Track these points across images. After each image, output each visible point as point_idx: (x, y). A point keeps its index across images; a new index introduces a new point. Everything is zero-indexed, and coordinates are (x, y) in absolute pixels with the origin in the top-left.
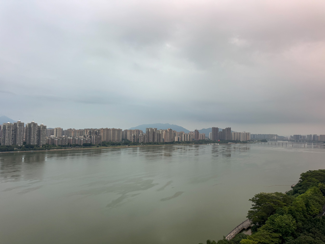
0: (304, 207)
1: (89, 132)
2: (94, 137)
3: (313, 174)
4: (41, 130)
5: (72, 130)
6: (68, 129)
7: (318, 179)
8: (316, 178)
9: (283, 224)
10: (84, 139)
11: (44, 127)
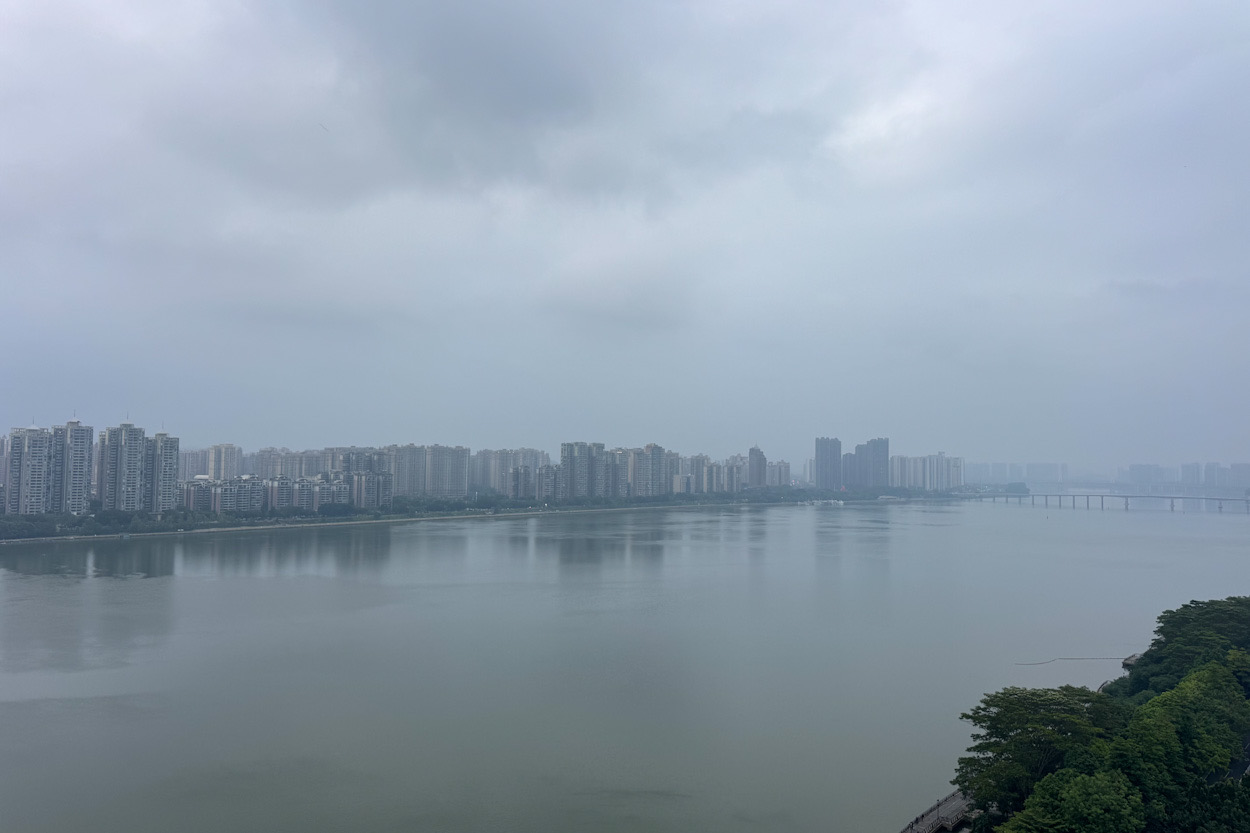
0: (1173, 744)
1: (344, 461)
2: (361, 479)
3: (1207, 613)
4: (158, 454)
5: (279, 455)
6: (263, 448)
7: (1227, 635)
8: (1220, 631)
9: (1094, 809)
10: (324, 488)
11: (172, 444)
